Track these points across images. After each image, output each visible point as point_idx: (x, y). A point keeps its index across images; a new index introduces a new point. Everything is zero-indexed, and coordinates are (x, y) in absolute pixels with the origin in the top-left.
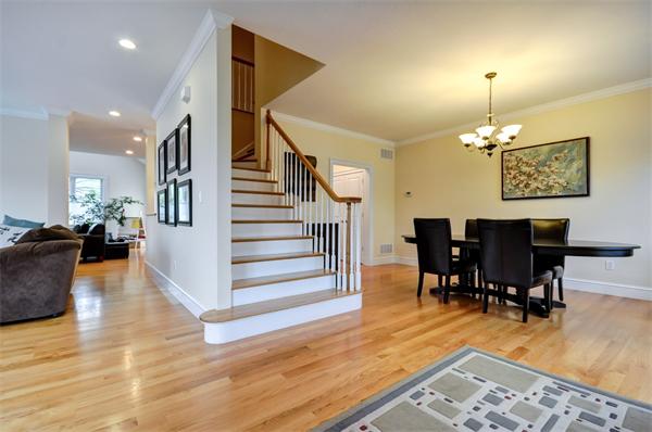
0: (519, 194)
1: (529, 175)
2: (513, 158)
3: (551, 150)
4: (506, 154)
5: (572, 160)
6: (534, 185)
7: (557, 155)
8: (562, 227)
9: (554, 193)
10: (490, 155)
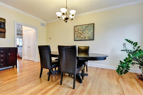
0: (78, 39)
1: (81, 34)
2: (77, 28)
3: (86, 27)
4: (75, 27)
5: (90, 30)
6: (82, 36)
7: (87, 28)
8: (88, 49)
9: (86, 39)
10: (66, 22)
